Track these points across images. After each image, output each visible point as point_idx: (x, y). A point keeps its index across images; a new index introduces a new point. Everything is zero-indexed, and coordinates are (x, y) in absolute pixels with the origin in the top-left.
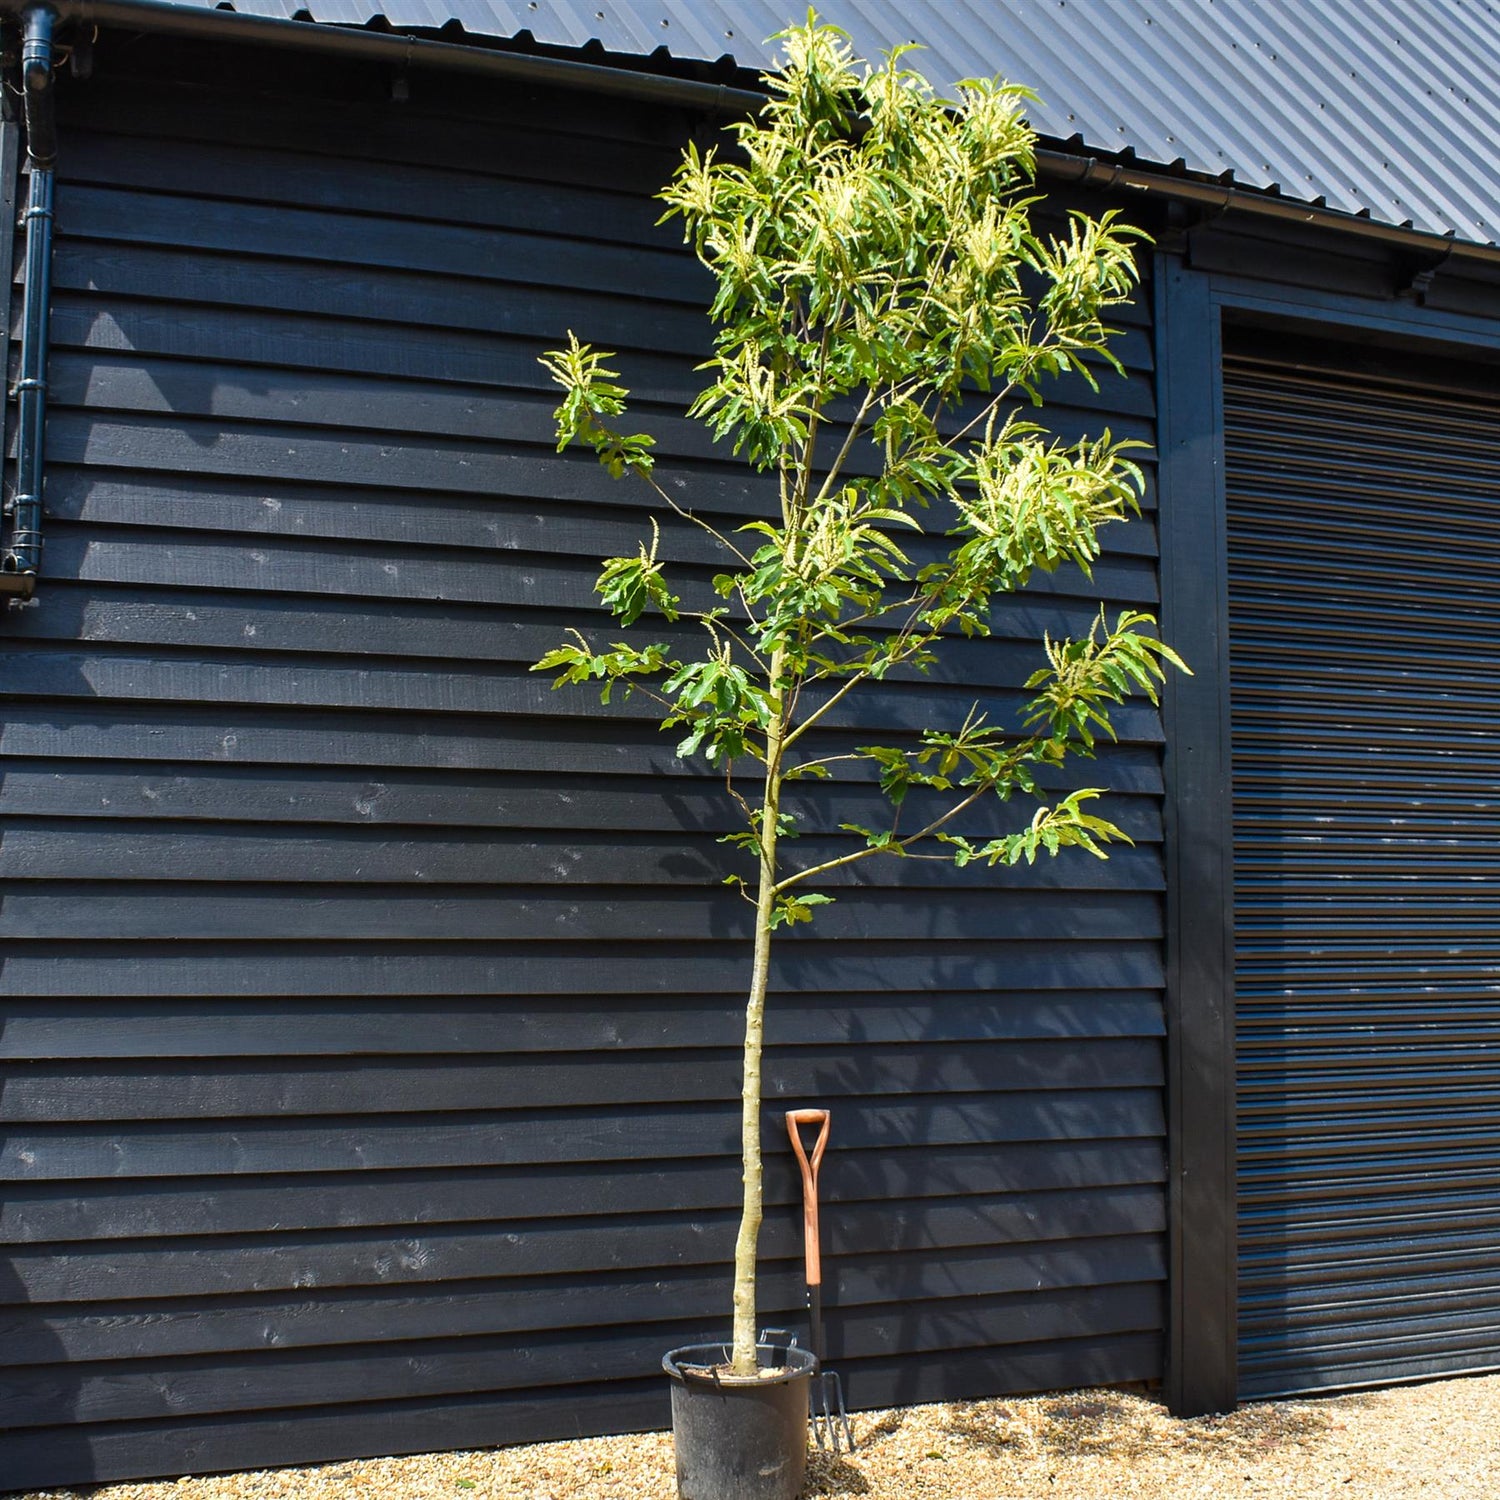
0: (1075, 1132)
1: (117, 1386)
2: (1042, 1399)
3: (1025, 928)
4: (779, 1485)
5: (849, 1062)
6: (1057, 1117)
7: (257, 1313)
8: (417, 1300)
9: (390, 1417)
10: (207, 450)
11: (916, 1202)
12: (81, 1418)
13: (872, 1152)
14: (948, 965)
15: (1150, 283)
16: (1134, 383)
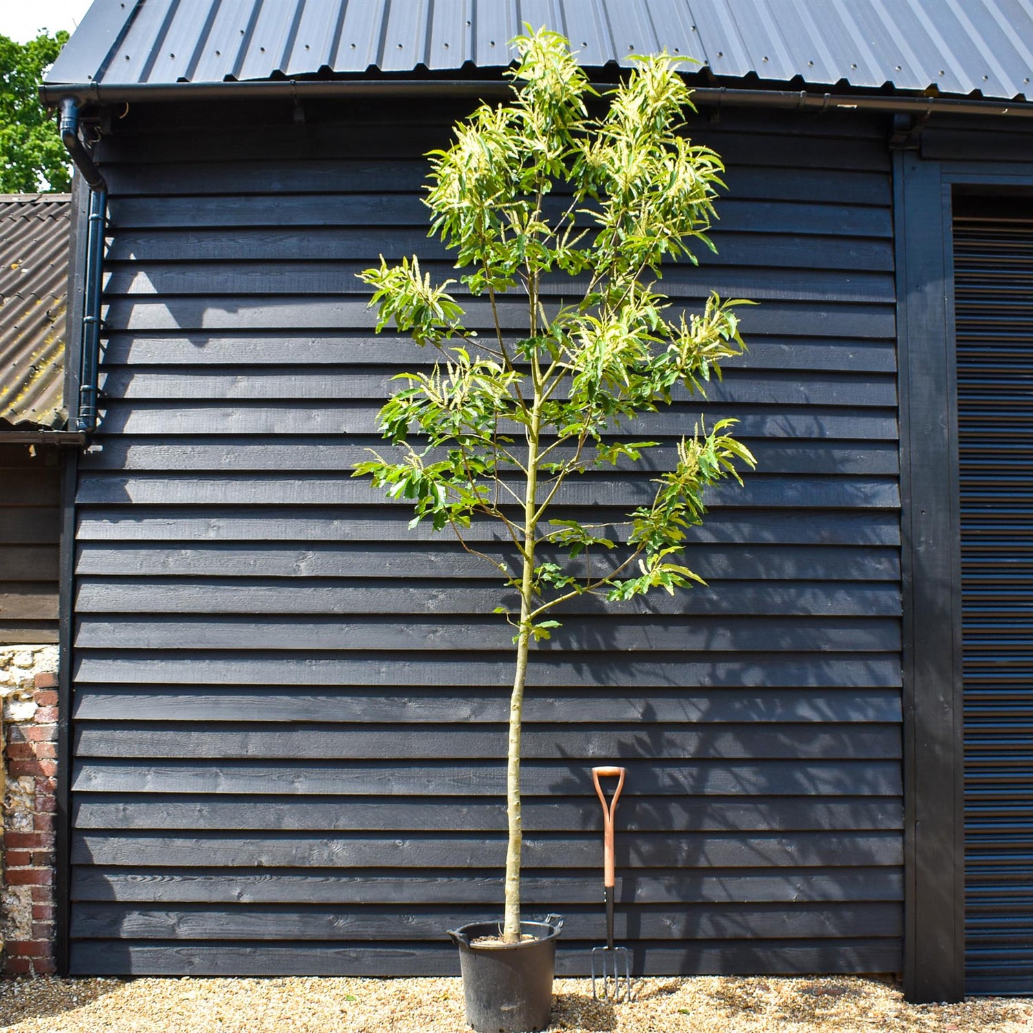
0: (826, 790)
1: (146, 918)
2: (800, 980)
3: (786, 644)
4: (516, 1018)
5: (643, 735)
6: (812, 779)
7: (233, 880)
8: (336, 879)
9: (318, 952)
11: (696, 835)
12: (124, 935)
13: (662, 798)
14: (722, 669)
15: (890, 174)
16: (877, 247)
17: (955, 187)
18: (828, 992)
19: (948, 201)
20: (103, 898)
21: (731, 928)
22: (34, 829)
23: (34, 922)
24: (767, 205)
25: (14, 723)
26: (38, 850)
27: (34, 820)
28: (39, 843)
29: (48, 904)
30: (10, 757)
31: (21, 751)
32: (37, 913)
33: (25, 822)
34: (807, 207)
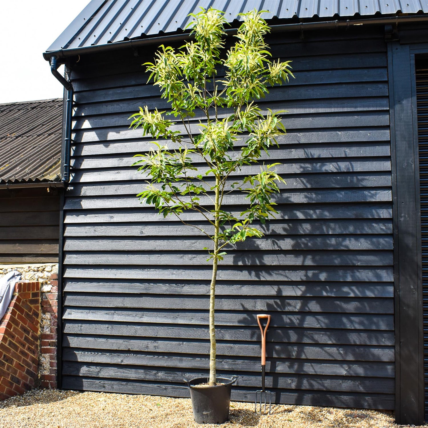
1: (89, 368)
2: (348, 410)
4: (209, 417)
6: (352, 322)
7: (119, 355)
8: (157, 357)
10: (107, 148)
11: (300, 345)
12: (81, 375)
13: (285, 328)
14: (310, 273)
15: (386, 53)
16: (380, 86)
17: (416, 55)
18: (358, 416)
19: (413, 62)
20: (73, 360)
21: (316, 385)
22: (51, 333)
23: (50, 368)
24: (330, 72)
25: (44, 292)
26: (52, 341)
27: (50, 329)
28: (52, 338)
29: (55, 361)
30: (43, 305)
31: (46, 303)
32: (51, 364)
33: (47, 330)
34: (348, 71)
